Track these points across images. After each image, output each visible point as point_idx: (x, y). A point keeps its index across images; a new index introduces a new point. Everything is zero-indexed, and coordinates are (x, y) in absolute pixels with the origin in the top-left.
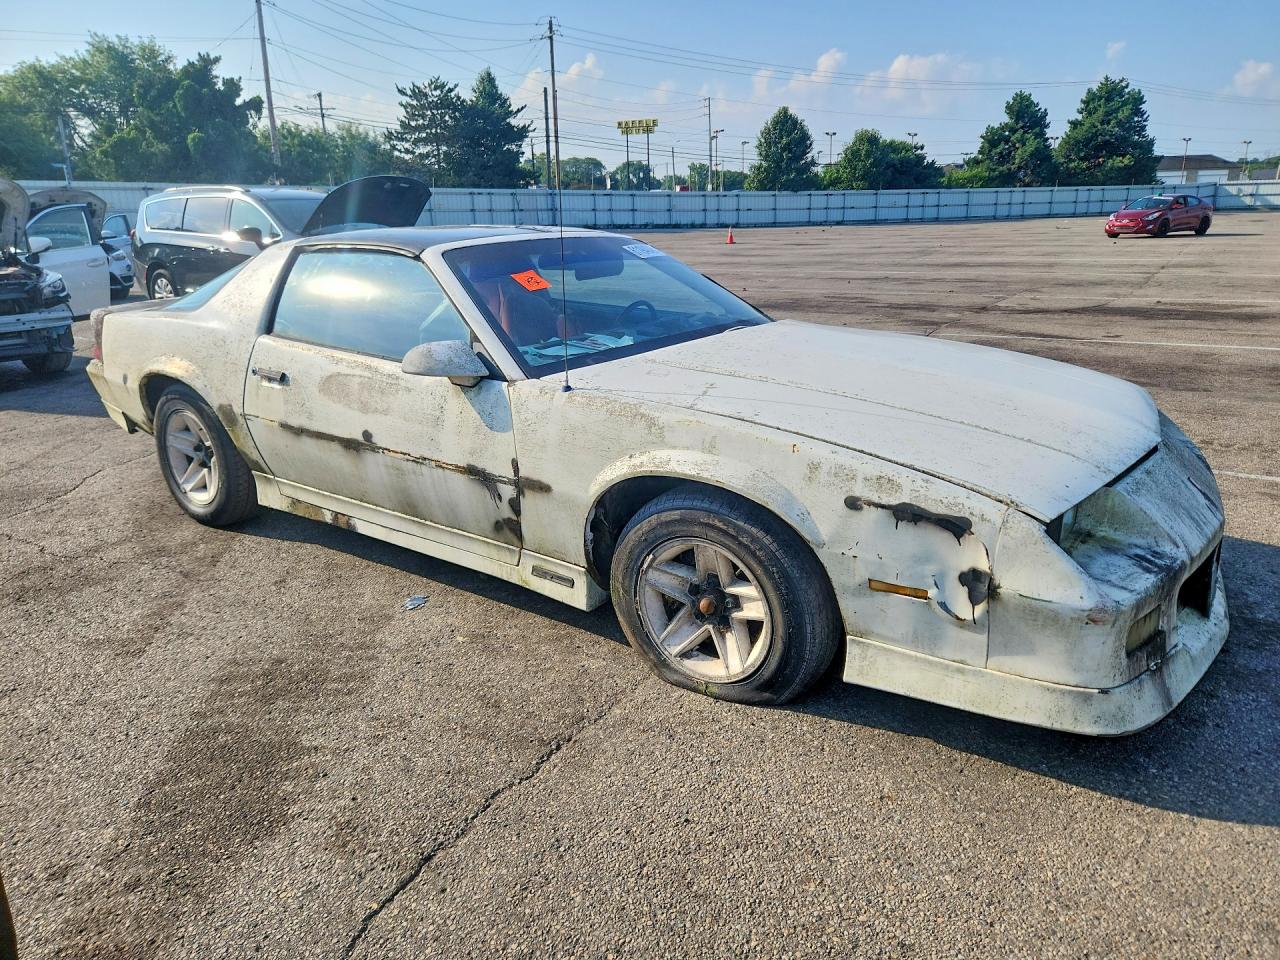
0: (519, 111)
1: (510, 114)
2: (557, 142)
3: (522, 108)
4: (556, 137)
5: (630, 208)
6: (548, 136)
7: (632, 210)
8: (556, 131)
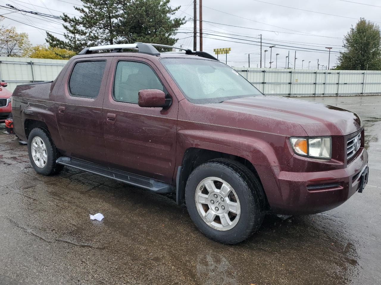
0: (176, 9)
1: (169, 11)
2: (201, 37)
3: (179, 8)
4: (201, 34)
5: (262, 81)
6: (195, 33)
7: (263, 83)
8: (201, 30)
